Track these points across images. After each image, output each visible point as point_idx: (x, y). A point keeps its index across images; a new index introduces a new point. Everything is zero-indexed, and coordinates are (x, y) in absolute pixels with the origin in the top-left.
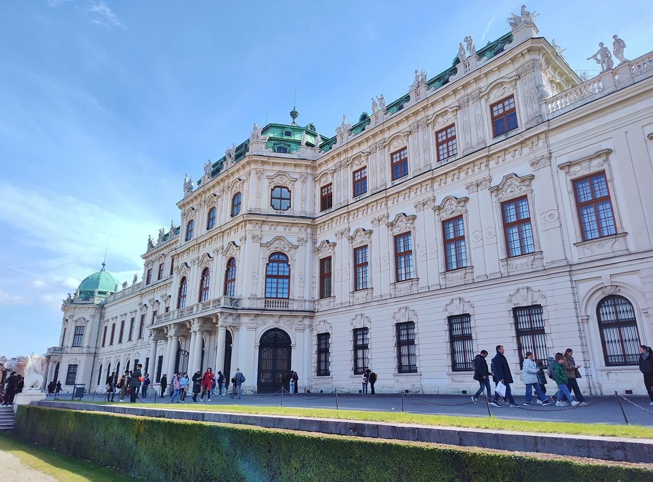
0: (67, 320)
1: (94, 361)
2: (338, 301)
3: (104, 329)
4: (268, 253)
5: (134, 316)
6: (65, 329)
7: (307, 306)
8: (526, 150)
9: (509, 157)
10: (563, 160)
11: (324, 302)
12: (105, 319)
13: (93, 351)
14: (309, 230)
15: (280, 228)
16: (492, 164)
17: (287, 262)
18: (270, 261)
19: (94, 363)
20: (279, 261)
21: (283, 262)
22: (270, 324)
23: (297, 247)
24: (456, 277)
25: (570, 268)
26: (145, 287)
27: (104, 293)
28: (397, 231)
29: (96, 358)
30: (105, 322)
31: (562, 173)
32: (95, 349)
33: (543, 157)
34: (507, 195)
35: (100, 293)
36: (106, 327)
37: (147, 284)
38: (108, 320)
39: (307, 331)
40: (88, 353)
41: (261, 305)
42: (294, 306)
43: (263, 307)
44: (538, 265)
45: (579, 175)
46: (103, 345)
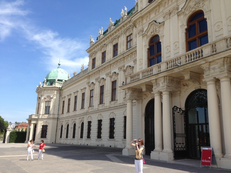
0: (40, 98)
1: (57, 123)
3: (62, 103)
5: (84, 92)
6: (39, 103)
12: (63, 97)
13: (56, 116)
19: (57, 124)
26: (91, 71)
27: (61, 81)
29: (58, 121)
30: (63, 98)
32: (57, 115)
35: (59, 80)
36: (64, 102)
37: (93, 68)
38: (65, 97)
40: (54, 118)
46: (63, 113)
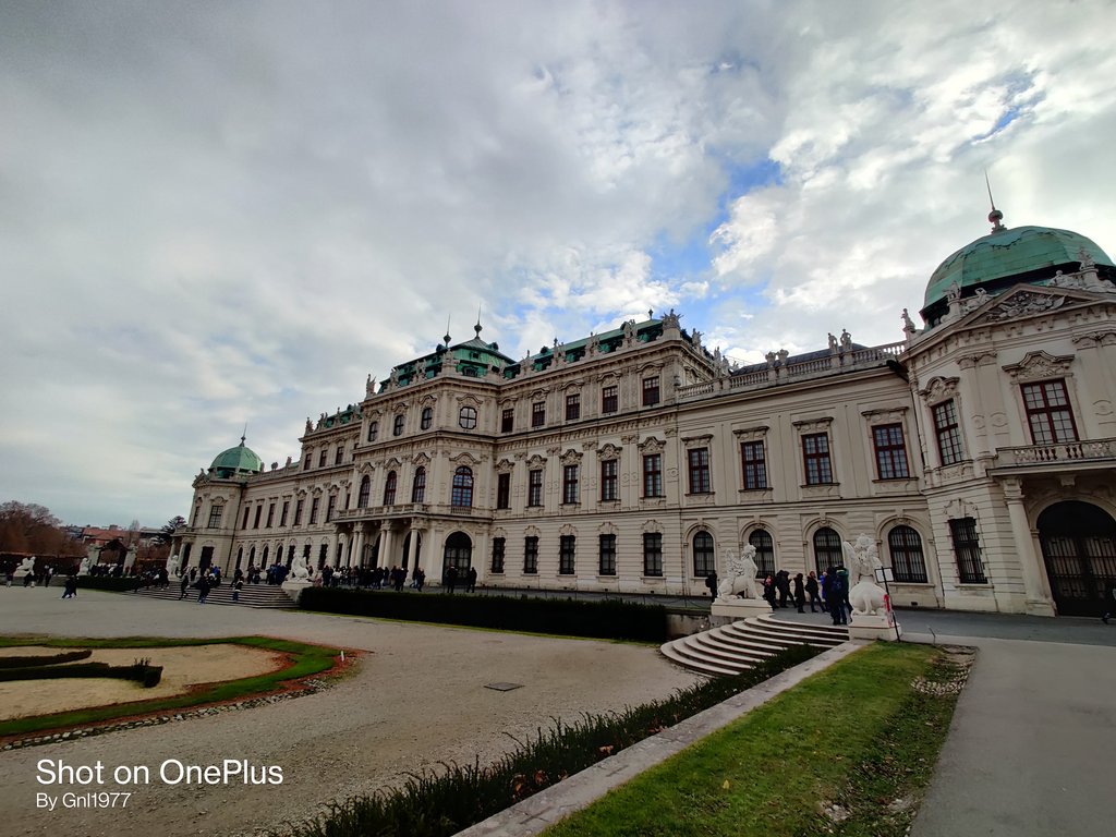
0: (200, 498)
1: (232, 544)
2: (514, 512)
3: (244, 510)
4: (456, 467)
5: (288, 501)
6: (198, 507)
7: (486, 514)
8: (663, 422)
9: (651, 424)
10: (684, 435)
11: (501, 512)
12: (248, 500)
13: (231, 533)
14: (491, 448)
15: (466, 445)
16: (640, 426)
17: (471, 475)
18: (457, 473)
19: (232, 546)
20: (464, 474)
21: (467, 474)
22: (454, 528)
23: (479, 463)
24: (608, 507)
25: (681, 511)
26: (303, 472)
27: (246, 471)
28: (567, 463)
29: (235, 541)
30: (246, 503)
31: (683, 443)
32: (233, 531)
33: (672, 430)
34: (648, 451)
35: (241, 470)
36: (247, 509)
37: (305, 469)
38: (251, 502)
39: (486, 534)
40: (226, 535)
41: (446, 511)
42: (475, 514)
43: (449, 513)
44: (662, 506)
45: (692, 447)
46: (244, 527)
